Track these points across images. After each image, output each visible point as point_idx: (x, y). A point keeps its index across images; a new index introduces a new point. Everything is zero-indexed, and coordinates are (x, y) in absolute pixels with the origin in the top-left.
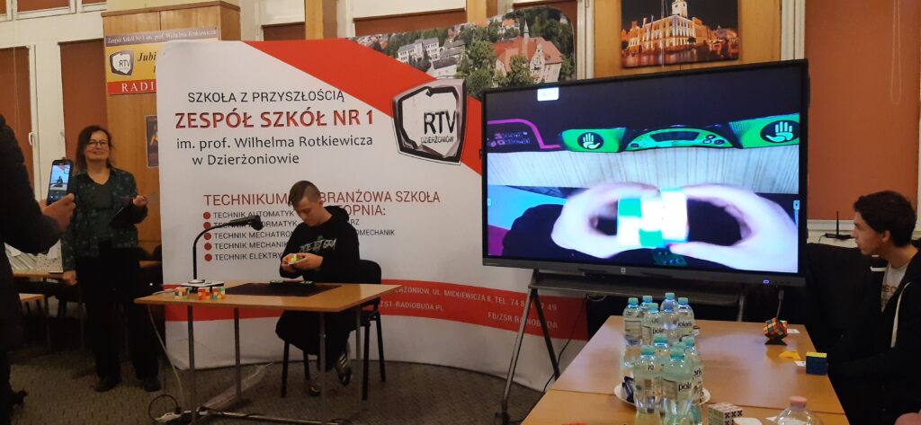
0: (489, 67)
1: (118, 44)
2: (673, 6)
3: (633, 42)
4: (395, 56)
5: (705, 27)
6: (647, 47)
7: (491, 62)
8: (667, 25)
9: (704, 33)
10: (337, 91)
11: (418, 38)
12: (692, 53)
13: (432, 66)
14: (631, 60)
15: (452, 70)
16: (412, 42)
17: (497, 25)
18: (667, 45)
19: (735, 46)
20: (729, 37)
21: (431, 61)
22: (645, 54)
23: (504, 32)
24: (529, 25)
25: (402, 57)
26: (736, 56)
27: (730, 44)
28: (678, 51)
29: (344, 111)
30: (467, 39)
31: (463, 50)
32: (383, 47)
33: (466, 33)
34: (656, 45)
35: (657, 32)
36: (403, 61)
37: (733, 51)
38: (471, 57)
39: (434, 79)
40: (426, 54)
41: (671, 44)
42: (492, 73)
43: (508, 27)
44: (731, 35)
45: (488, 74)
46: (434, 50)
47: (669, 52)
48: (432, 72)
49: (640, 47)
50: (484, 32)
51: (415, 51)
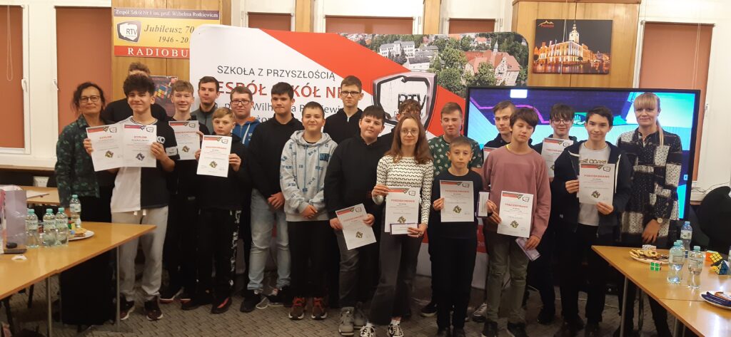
0: (459, 67)
1: (125, 16)
2: (570, 35)
3: (542, 56)
4: (377, 50)
5: (589, 51)
6: (551, 60)
7: (462, 64)
8: (565, 47)
9: (589, 55)
10: (330, 72)
11: (396, 40)
12: (580, 67)
13: (408, 61)
14: (540, 68)
15: (426, 66)
16: (392, 42)
17: (470, 39)
18: (564, 60)
19: (607, 65)
20: (604, 59)
21: (406, 57)
22: (550, 64)
23: (476, 45)
24: (499, 44)
25: (384, 52)
26: (607, 73)
27: (604, 63)
28: (571, 65)
29: (334, 88)
30: (441, 45)
31: (436, 54)
32: (367, 44)
33: (440, 42)
34: (557, 60)
35: (558, 51)
36: (384, 55)
37: (606, 68)
38: (443, 59)
39: (409, 71)
40: (403, 52)
41: (567, 60)
42: (461, 72)
43: (480, 43)
44: (605, 58)
45: (458, 73)
46: (410, 50)
47: (565, 65)
48: (407, 65)
49: (546, 60)
50: (457, 43)
51: (394, 49)
